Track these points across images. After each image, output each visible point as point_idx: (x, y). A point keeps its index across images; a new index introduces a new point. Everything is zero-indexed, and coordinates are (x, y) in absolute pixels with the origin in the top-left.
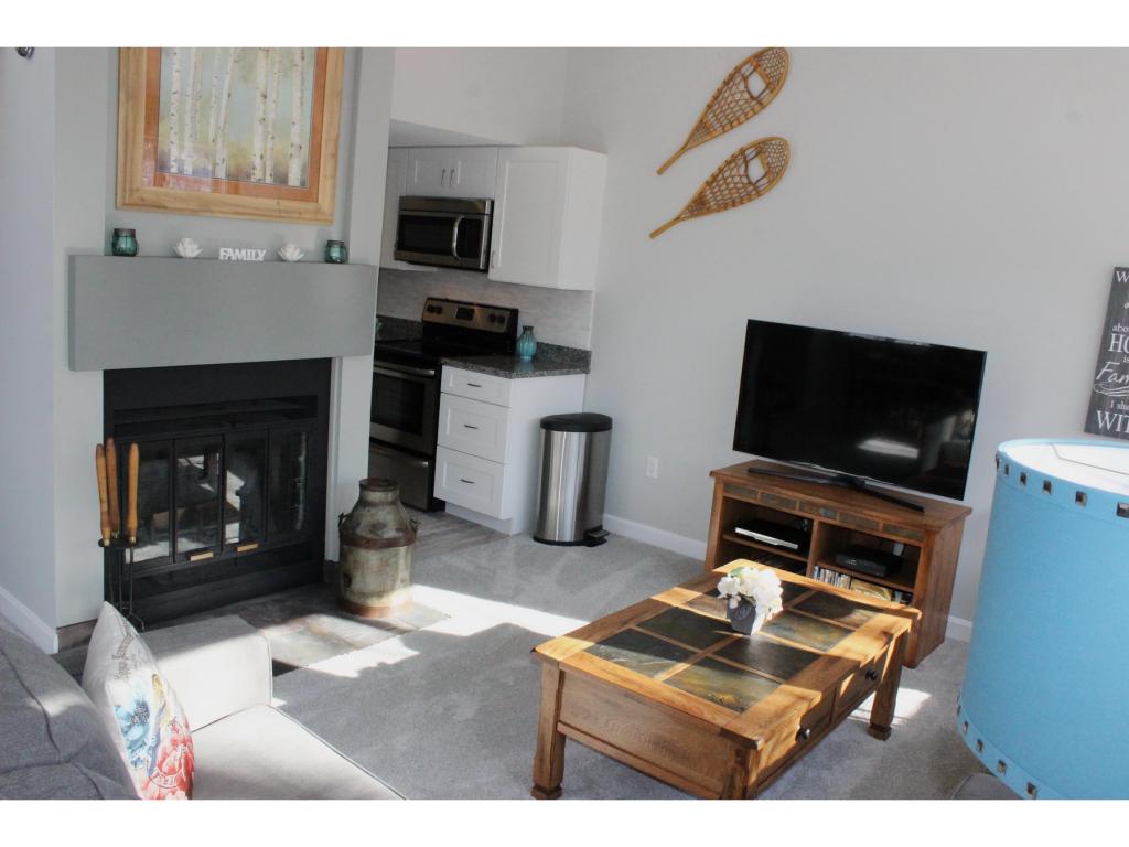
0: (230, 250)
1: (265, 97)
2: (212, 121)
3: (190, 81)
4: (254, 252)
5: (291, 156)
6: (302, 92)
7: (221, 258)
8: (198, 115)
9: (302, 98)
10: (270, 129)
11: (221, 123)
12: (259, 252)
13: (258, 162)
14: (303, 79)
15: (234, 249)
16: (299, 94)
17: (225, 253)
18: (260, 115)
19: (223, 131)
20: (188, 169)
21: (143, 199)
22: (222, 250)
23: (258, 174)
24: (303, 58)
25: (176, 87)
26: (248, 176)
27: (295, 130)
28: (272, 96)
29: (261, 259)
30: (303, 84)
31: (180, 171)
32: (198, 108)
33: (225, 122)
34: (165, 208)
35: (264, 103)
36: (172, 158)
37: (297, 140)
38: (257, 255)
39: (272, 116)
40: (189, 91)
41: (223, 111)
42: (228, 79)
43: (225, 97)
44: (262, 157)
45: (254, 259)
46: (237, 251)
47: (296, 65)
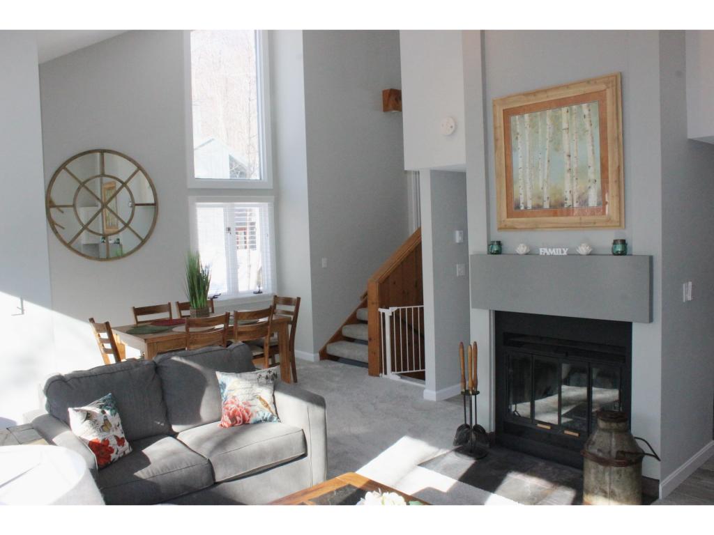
0: (545, 249)
1: (569, 156)
2: (540, 177)
3: (527, 160)
4: (560, 249)
5: (590, 187)
6: (593, 146)
7: (541, 254)
8: (533, 177)
9: (593, 150)
10: (574, 174)
11: (545, 178)
12: (564, 249)
13: (568, 195)
14: (593, 138)
15: (548, 248)
16: (591, 148)
17: (543, 251)
18: (568, 167)
19: (547, 182)
20: (530, 206)
21: (506, 225)
22: (541, 249)
23: (569, 202)
24: (591, 125)
25: (520, 165)
26: (562, 205)
27: (591, 170)
28: (574, 154)
29: (565, 253)
30: (593, 141)
31: (526, 208)
32: (533, 173)
33: (548, 176)
34: (515, 228)
35: (570, 159)
36: (521, 202)
37: (592, 176)
38: (562, 252)
39: (575, 166)
40: (527, 165)
41: (546, 171)
42: (547, 153)
43: (546, 161)
44: (570, 192)
45: (560, 254)
46: (550, 250)
47: (587, 131)
